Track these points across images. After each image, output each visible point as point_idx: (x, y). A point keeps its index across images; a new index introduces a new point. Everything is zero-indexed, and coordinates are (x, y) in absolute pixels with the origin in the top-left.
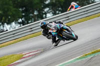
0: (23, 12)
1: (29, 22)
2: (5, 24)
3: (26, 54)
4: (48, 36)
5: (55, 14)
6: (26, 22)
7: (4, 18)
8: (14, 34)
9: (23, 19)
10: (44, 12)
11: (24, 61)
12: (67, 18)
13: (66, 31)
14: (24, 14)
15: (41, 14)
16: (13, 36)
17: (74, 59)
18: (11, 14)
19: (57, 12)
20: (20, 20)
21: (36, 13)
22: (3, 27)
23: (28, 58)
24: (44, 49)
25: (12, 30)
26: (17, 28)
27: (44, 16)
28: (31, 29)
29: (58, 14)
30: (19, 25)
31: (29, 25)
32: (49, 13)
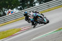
0: (21, 2)
1: (25, 8)
3: (22, 28)
4: (29, 21)
5: (40, 3)
6: (23, 8)
7: (9, 6)
8: (15, 16)
9: (21, 7)
10: (34, 2)
11: (21, 33)
12: (48, 6)
13: (40, 18)
14: (21, 4)
15: (32, 3)
17: (53, 31)
18: (13, 3)
19: (42, 2)
20: (19, 7)
21: (29, 3)
23: (24, 31)
26: (17, 12)
27: (34, 4)
29: (43, 3)
30: (18, 10)
31: (24, 10)
32: (37, 3)
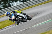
2: (14, 2)
8: (18, 7)
16: (18, 8)
22: (13, 3)
24: (34, 15)
25: (17, 5)
28: (27, 4)
30: (21, 2)
31: (26, 2)
